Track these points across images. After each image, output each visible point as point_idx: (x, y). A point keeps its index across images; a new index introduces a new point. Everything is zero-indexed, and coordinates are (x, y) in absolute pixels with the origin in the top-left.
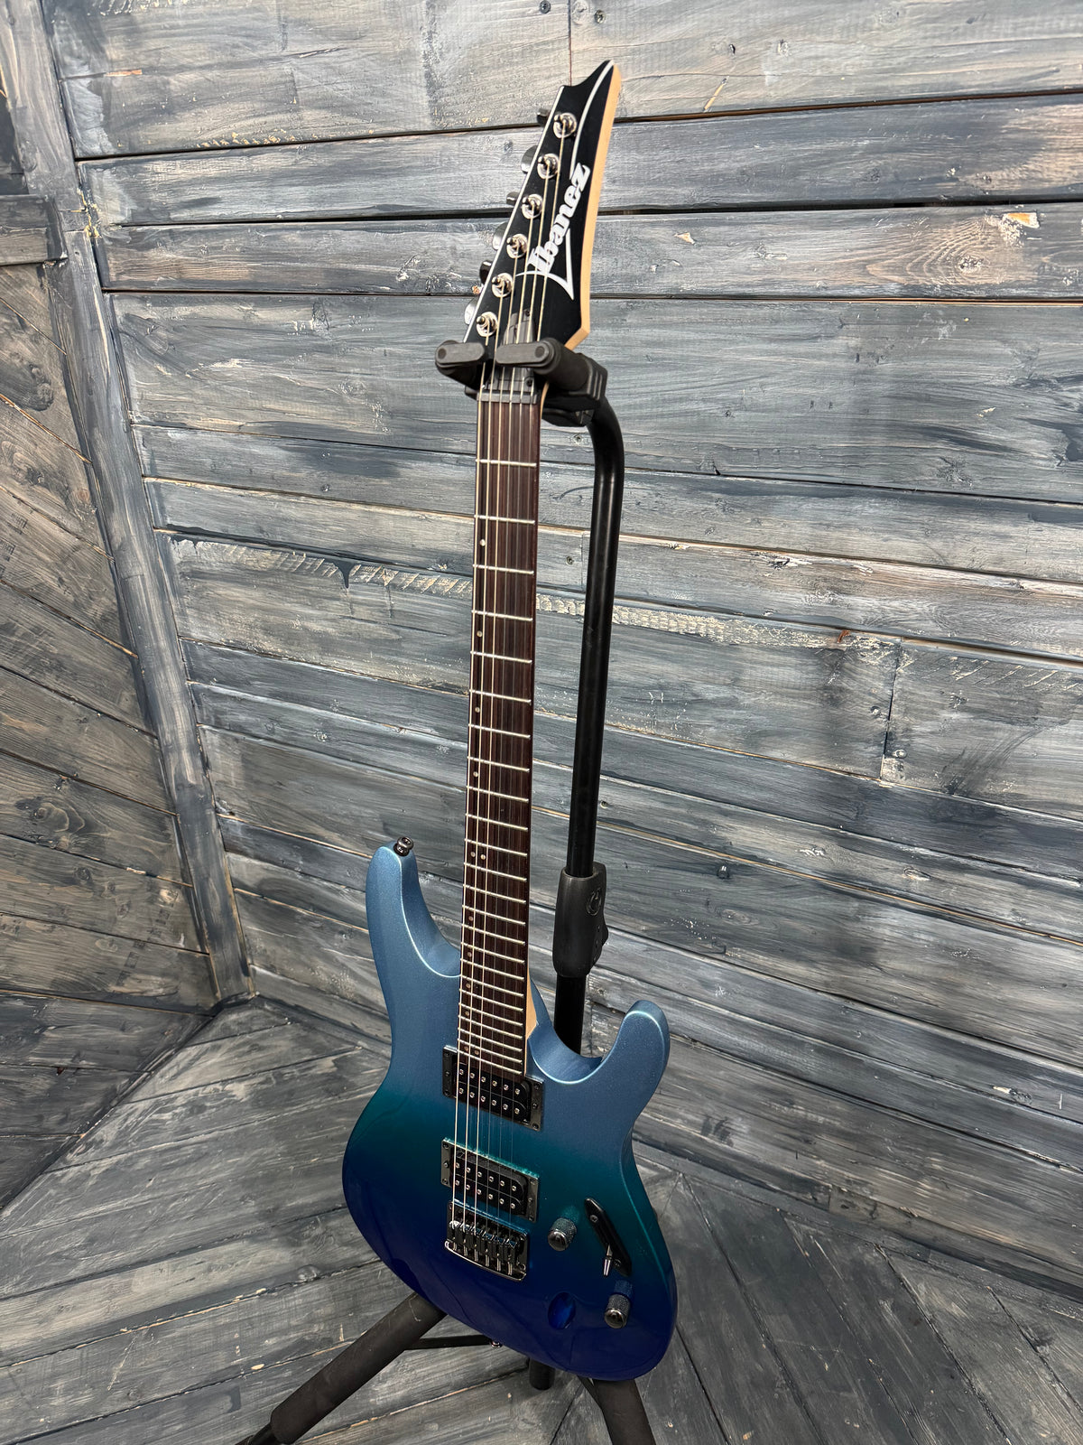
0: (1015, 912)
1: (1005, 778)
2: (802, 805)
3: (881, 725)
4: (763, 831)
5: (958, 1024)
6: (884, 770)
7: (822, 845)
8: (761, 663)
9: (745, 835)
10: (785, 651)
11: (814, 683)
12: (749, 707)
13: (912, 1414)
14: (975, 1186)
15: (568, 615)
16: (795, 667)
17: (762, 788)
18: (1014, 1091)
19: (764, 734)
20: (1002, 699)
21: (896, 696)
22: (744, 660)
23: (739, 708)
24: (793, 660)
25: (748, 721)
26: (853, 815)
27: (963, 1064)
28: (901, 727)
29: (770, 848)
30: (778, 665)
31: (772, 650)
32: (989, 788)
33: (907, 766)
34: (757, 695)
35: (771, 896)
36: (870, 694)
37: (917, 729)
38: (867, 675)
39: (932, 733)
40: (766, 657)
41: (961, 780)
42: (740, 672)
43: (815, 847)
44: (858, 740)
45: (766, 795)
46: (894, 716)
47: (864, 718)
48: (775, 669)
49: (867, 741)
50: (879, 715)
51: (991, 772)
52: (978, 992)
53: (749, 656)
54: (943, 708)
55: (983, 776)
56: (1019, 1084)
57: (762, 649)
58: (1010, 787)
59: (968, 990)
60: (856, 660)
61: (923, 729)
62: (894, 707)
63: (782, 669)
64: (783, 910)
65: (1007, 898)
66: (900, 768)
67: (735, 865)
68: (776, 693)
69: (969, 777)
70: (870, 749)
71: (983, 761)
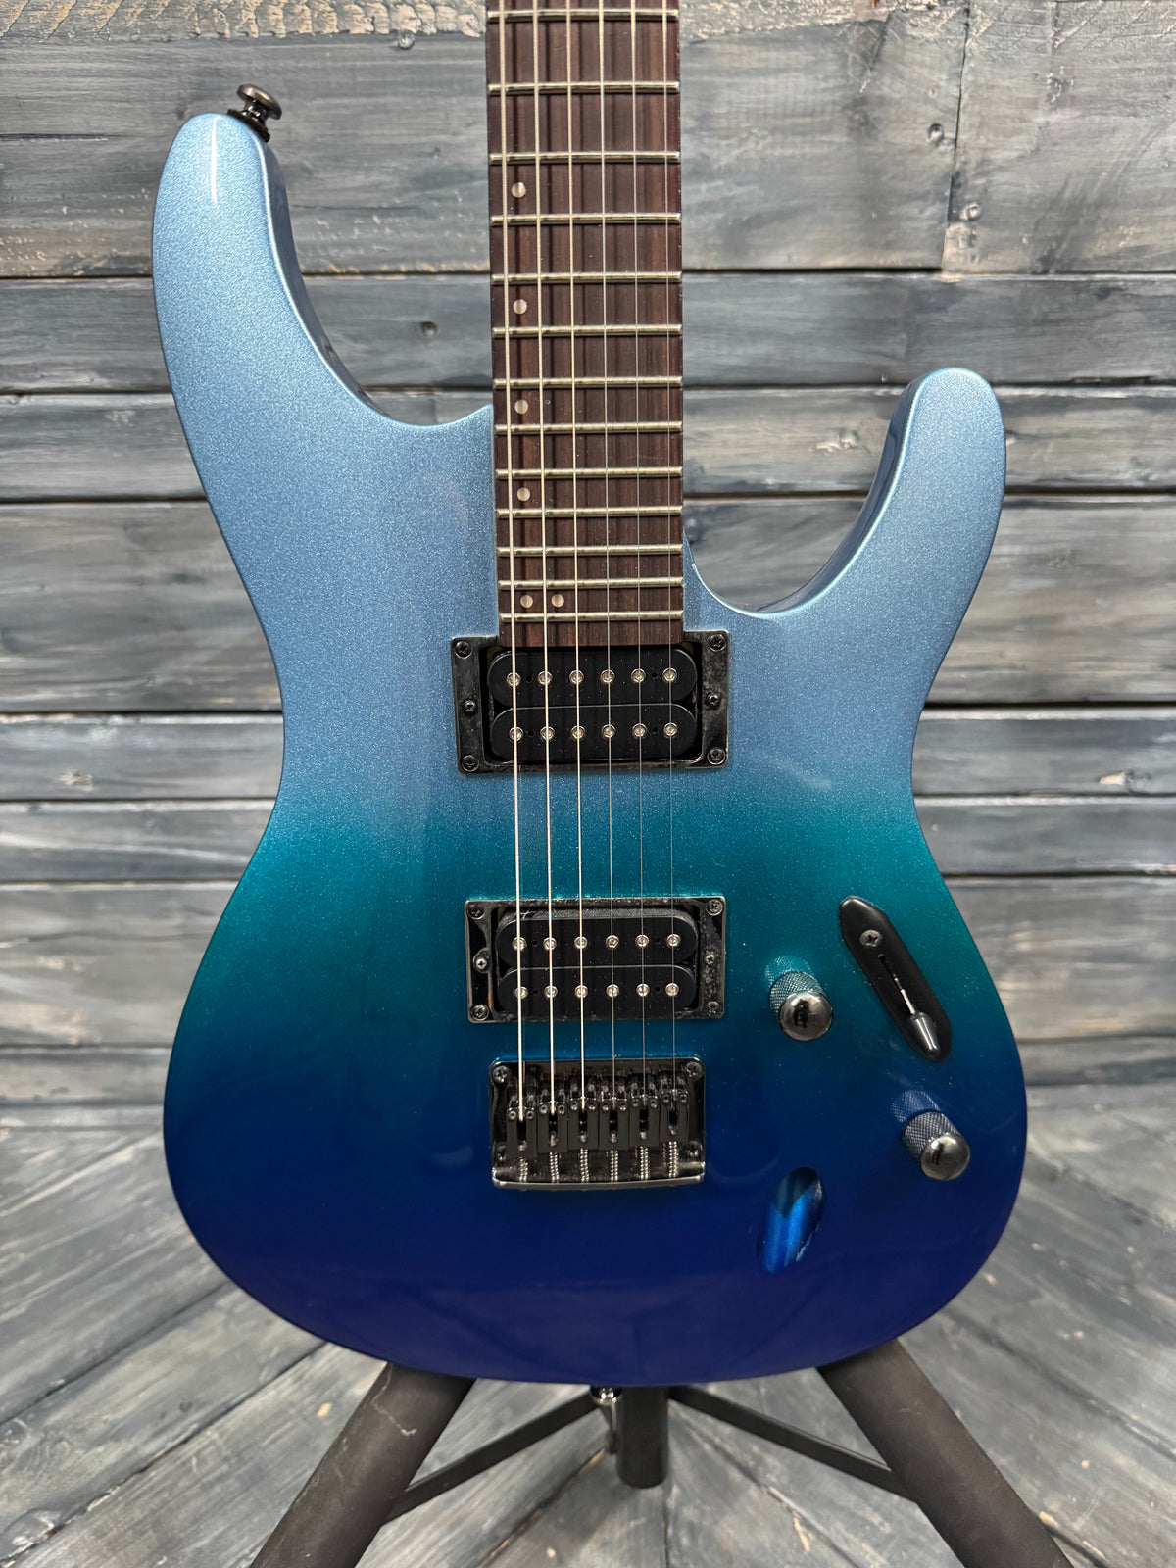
0: (1136, 463)
1: (1126, 222)
2: (821, 352)
3: (943, 159)
4: (756, 425)
5: (1056, 691)
6: (949, 250)
7: (852, 425)
8: (746, 73)
9: (725, 444)
10: (788, 40)
11: (837, 95)
12: (728, 172)
13: (1130, 1285)
14: (1077, 955)
15: (373, 37)
16: (807, 69)
17: (755, 335)
18: (1131, 774)
19: (757, 222)
20: (1122, 71)
21: (965, 96)
22: (714, 71)
23: (711, 177)
24: (800, 56)
25: (727, 201)
26: (901, 350)
27: (1059, 756)
28: (974, 156)
29: (768, 458)
30: (779, 71)
31: (766, 41)
32: (1100, 247)
33: (982, 233)
34: (742, 142)
35: (770, 554)
36: (927, 100)
37: (999, 156)
38: (922, 64)
39: (1021, 157)
40: (755, 57)
41: (1060, 240)
42: (710, 100)
43: (842, 432)
44: (911, 198)
45: (761, 349)
46: (962, 137)
47: (918, 150)
48: (772, 81)
49: (923, 197)
50: (942, 138)
51: (1105, 214)
52: (1086, 621)
53: (725, 62)
54: (1034, 104)
55: (1093, 223)
56: (1139, 760)
57: (749, 42)
58: (1128, 238)
59: (1070, 623)
60: (903, 35)
61: (1006, 154)
62: (963, 117)
63: (782, 78)
64: (788, 574)
65: (1125, 440)
66: (971, 240)
67: (709, 512)
68: (774, 131)
69: (1073, 231)
70: (929, 212)
71: (1093, 196)
